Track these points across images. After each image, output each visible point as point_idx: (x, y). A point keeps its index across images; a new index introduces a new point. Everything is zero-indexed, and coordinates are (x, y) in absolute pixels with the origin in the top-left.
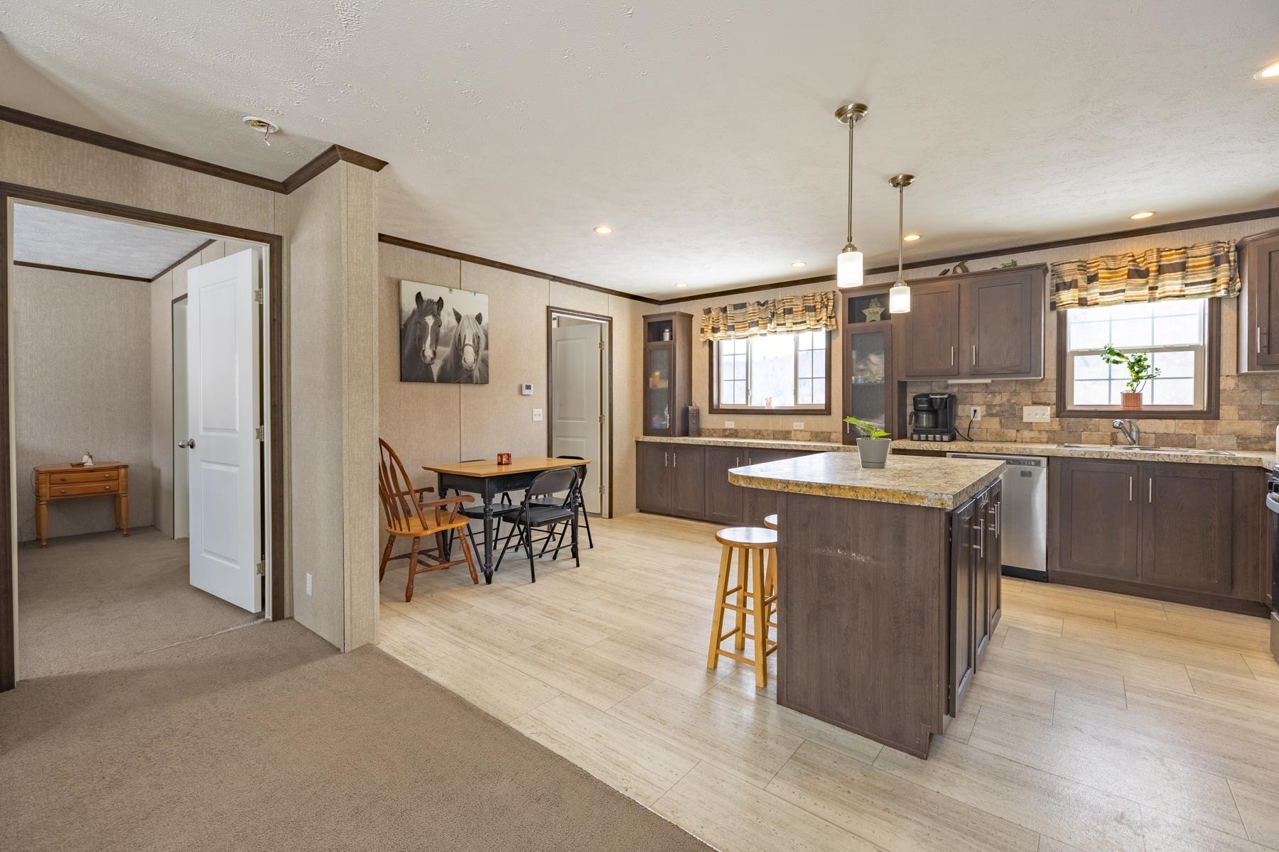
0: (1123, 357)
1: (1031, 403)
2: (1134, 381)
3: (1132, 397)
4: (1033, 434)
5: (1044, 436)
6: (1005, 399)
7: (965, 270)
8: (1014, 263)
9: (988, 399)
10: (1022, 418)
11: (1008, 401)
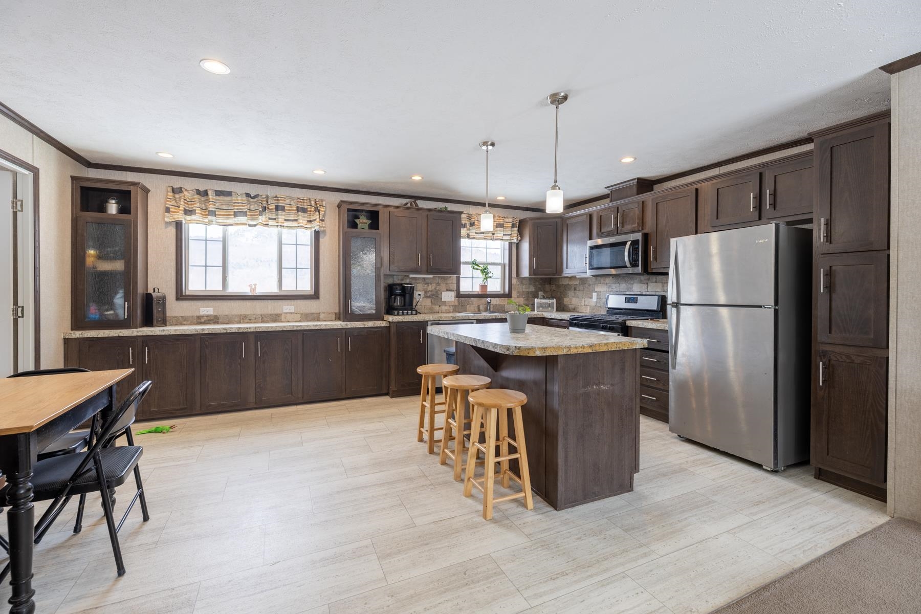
0: (479, 267)
1: (445, 290)
2: (485, 279)
3: (484, 287)
4: (447, 308)
5: (451, 308)
6: (433, 287)
7: (417, 205)
8: (446, 208)
9: (425, 288)
10: (441, 299)
11: (435, 288)
